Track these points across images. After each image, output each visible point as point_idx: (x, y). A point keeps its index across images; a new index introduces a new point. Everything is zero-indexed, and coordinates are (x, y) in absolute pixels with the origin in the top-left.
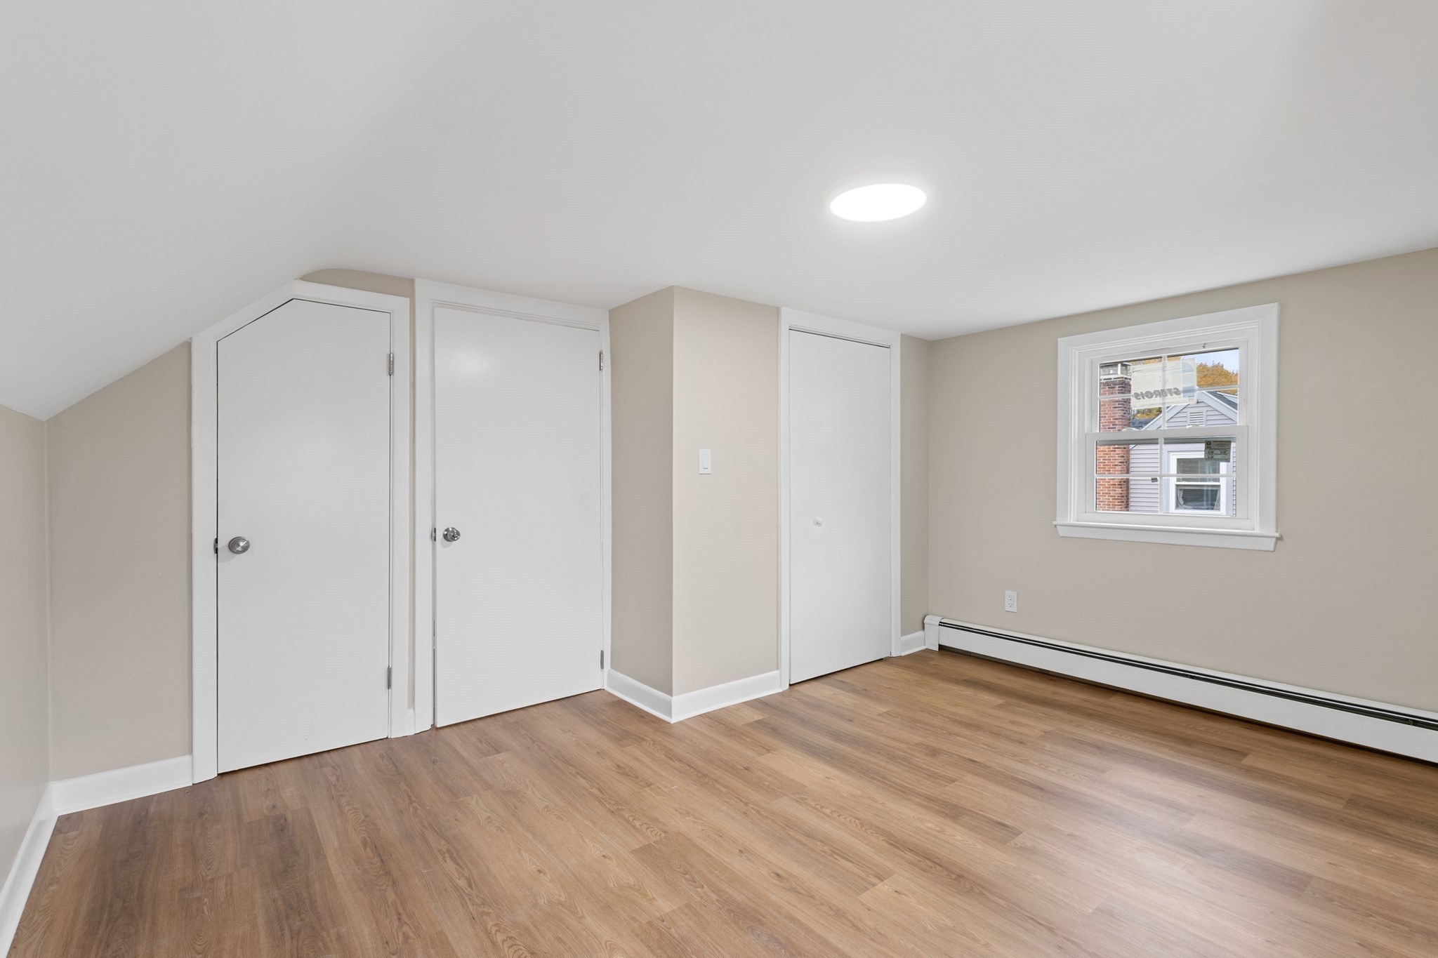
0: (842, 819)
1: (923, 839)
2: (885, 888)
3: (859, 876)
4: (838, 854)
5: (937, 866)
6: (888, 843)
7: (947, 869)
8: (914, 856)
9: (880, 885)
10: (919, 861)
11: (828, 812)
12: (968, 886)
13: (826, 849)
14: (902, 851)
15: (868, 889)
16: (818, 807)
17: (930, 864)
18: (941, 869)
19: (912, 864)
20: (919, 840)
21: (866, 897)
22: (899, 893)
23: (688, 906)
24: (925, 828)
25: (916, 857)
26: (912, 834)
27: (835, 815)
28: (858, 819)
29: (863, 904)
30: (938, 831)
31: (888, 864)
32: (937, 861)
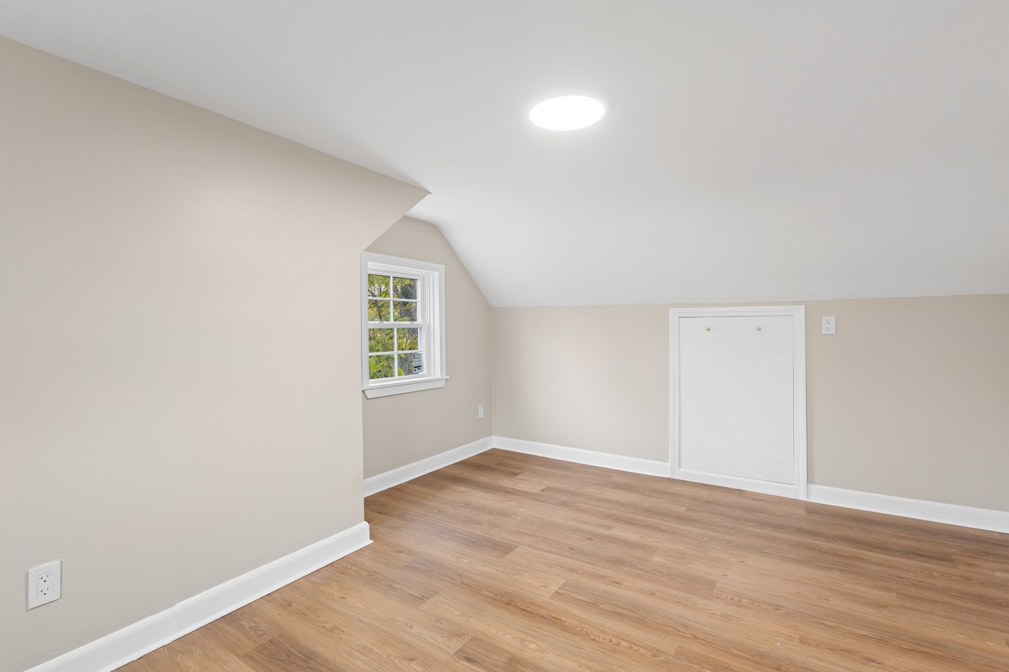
0: (608, 639)
1: (536, 630)
2: (554, 588)
3: (571, 591)
4: (591, 603)
5: (524, 608)
6: (561, 620)
7: (518, 608)
8: (540, 613)
9: (556, 589)
10: (536, 610)
11: (623, 643)
12: (504, 598)
13: (602, 606)
14: (550, 615)
15: (562, 585)
16: (635, 648)
17: (529, 609)
18: (521, 607)
19: (541, 607)
20: (539, 628)
21: (562, 581)
22: (544, 586)
23: (649, 561)
24: (536, 641)
25: (539, 612)
26: (546, 633)
27: (615, 641)
28: (593, 640)
29: (562, 577)
30: (526, 640)
31: (556, 603)
32: (524, 613)
